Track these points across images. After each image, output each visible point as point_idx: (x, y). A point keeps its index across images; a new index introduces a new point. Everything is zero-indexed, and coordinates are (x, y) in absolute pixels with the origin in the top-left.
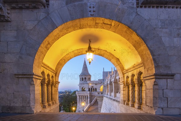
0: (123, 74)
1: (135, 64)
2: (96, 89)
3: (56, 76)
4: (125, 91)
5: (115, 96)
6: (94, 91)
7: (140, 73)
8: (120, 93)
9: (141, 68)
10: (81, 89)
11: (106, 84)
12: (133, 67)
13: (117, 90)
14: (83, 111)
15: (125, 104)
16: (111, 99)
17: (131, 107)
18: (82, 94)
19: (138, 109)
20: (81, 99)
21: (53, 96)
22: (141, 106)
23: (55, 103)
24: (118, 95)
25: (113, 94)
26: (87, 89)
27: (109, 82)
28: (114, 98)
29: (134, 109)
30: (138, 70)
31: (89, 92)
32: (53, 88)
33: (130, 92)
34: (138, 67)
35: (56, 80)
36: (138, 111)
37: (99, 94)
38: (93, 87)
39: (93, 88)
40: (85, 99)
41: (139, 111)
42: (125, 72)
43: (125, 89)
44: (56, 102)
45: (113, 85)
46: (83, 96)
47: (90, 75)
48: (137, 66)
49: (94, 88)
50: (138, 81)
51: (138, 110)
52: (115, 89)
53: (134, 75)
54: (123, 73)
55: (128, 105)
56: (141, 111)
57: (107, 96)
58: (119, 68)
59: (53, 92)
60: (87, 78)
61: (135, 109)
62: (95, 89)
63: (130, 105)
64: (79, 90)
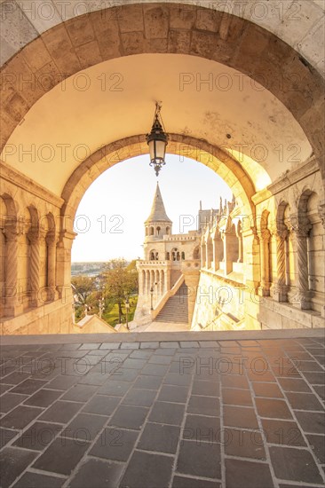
0: (253, 206)
1: (287, 171)
2: (183, 254)
3: (62, 214)
4: (257, 256)
5: (230, 271)
6: (178, 260)
7: (307, 196)
8: (241, 261)
9: (309, 180)
10: (149, 256)
11: (206, 240)
12: (284, 180)
13: (235, 254)
14: (152, 309)
15: (260, 293)
16: (220, 278)
17: (278, 304)
18: (150, 267)
19: (303, 309)
20: (149, 279)
21: (53, 275)
22: (314, 300)
23: (56, 296)
24: (236, 266)
25: (223, 265)
26: (162, 256)
27: (213, 236)
28: (227, 277)
29: (288, 308)
30: (301, 186)
31: (166, 262)
32: (54, 249)
33: (275, 258)
34: (298, 177)
35: (61, 225)
36: (304, 316)
37: (189, 265)
38: (176, 250)
39: (176, 253)
40: (158, 280)
41: (308, 316)
42: (258, 201)
43: (257, 247)
44: (60, 294)
45: (224, 241)
46: (153, 271)
47: (169, 222)
48: (296, 173)
49: (178, 253)
50: (300, 223)
51: (303, 313)
52: (228, 251)
53: (287, 205)
54: (251, 202)
55: (269, 295)
56: (315, 318)
57: (209, 271)
58: (242, 189)
59: (53, 263)
60: (163, 228)
61: (293, 310)
62: (180, 254)
63: (276, 297)
64: (143, 258)
